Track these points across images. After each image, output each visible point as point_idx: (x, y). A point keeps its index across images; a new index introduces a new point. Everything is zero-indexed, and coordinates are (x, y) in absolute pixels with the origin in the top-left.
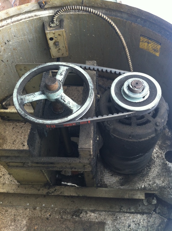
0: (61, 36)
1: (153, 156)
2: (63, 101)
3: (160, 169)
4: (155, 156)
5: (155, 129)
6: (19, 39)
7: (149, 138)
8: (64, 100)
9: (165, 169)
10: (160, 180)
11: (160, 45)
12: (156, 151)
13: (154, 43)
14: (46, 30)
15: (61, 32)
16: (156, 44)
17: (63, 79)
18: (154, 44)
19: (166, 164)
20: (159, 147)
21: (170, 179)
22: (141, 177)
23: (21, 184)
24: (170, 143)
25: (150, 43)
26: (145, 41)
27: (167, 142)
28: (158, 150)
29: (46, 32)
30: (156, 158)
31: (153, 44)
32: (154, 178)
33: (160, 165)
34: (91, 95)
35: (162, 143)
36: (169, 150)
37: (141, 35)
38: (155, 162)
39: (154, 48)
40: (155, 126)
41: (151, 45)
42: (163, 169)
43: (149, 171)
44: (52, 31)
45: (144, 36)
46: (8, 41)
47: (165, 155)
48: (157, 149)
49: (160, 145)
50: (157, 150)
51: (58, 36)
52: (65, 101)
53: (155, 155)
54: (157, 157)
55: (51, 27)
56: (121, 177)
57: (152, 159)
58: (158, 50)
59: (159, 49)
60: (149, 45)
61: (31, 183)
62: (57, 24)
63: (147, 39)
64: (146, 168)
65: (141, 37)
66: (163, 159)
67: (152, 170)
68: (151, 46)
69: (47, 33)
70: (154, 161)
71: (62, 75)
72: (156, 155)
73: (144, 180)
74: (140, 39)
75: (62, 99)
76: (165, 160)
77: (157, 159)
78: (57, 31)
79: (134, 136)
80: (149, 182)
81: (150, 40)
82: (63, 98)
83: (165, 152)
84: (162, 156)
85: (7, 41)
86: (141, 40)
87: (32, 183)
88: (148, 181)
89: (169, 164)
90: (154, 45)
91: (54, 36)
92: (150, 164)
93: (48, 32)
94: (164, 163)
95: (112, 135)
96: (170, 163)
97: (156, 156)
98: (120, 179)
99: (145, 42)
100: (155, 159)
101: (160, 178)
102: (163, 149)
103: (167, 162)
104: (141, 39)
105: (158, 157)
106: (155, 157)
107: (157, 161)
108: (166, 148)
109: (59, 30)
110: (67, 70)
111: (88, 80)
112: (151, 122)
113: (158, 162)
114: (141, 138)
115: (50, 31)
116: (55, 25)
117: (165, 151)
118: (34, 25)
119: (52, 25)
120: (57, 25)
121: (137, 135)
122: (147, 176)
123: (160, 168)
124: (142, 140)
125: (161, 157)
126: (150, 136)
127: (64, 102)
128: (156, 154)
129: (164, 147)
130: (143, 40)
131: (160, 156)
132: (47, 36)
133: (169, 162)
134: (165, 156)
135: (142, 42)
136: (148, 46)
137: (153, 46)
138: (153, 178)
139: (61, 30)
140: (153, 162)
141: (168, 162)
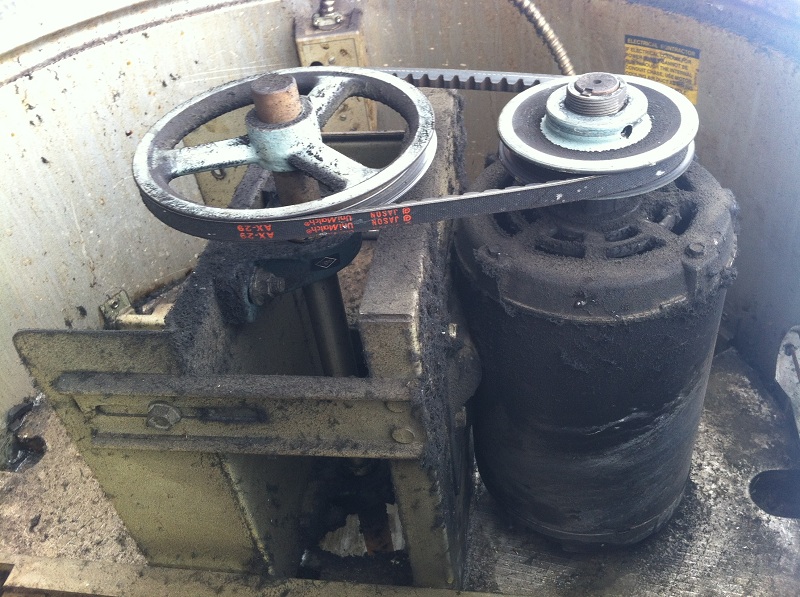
0: (350, 57)
1: (702, 492)
2: (315, 160)
3: (731, 540)
4: (711, 492)
5: (685, 266)
6: (212, 75)
7: (661, 307)
8: (317, 157)
9: (753, 538)
10: (734, 582)
11: (697, 56)
12: (711, 472)
13: (676, 55)
14: (297, 35)
15: (350, 42)
16: (684, 60)
17: (324, 108)
18: (677, 59)
19: (758, 520)
20: (725, 457)
21: (776, 578)
22: (650, 569)
23: (152, 565)
24: (767, 444)
25: (659, 60)
26: (643, 55)
27: (756, 441)
28: (722, 469)
29: (299, 40)
30: (715, 499)
31: (673, 61)
32: (709, 575)
33: (730, 524)
34: (423, 139)
35: (735, 443)
36: (766, 469)
37: (627, 37)
38: (709, 513)
39: (677, 78)
40: (684, 258)
41: (665, 66)
42: (746, 539)
43: (684, 548)
44: (317, 38)
45: (637, 38)
46: (174, 79)
47: (752, 487)
48: (716, 465)
49: (729, 450)
50: (718, 470)
51: (341, 56)
52: (321, 160)
53: (708, 487)
54: (718, 495)
55: (316, 28)
56: (565, 571)
57: (699, 503)
58: (690, 81)
59: (693, 74)
60: (659, 70)
61: (189, 562)
62: (336, 19)
63: (648, 49)
64: (674, 537)
65: (627, 45)
66: (745, 501)
67: (700, 543)
68: (664, 72)
69: (304, 44)
70: (705, 511)
71: (323, 96)
72: (714, 486)
73: (665, 583)
74: (627, 55)
75: (310, 154)
76: (753, 505)
77: (718, 500)
78: (335, 36)
79: (594, 296)
80: (686, 589)
81: (659, 48)
82: (314, 151)
83: (752, 477)
84: (739, 492)
85: (171, 75)
86: (628, 58)
87: (194, 556)
88: (681, 585)
89: (768, 521)
90: (674, 64)
91: (327, 56)
92: (689, 521)
93: (305, 39)
94: (748, 518)
95: (509, 304)
96: (773, 518)
97: (715, 490)
98: (562, 577)
99: (642, 61)
100: (712, 502)
101: (736, 575)
102: (743, 466)
103: (761, 512)
104: (629, 51)
105: (721, 493)
106: (710, 495)
107: (719, 510)
108: (754, 462)
109: (341, 34)
110: (342, 84)
111: (416, 103)
112: (664, 245)
113: (721, 514)
114: (626, 310)
115: (311, 39)
116: (331, 22)
117: (749, 472)
118: (261, 27)
119: (321, 22)
120: (337, 23)
121: (608, 290)
122: (679, 566)
123: (731, 534)
124: (630, 317)
125: (736, 495)
126: (665, 299)
127: (318, 161)
128: (715, 482)
129: (745, 456)
130: (634, 56)
131: (731, 490)
132: (301, 53)
133: (771, 514)
134: (751, 491)
135: (633, 62)
136: (654, 73)
137: (672, 70)
138: (702, 576)
139: (350, 34)
140: (703, 514)
141: (767, 512)
